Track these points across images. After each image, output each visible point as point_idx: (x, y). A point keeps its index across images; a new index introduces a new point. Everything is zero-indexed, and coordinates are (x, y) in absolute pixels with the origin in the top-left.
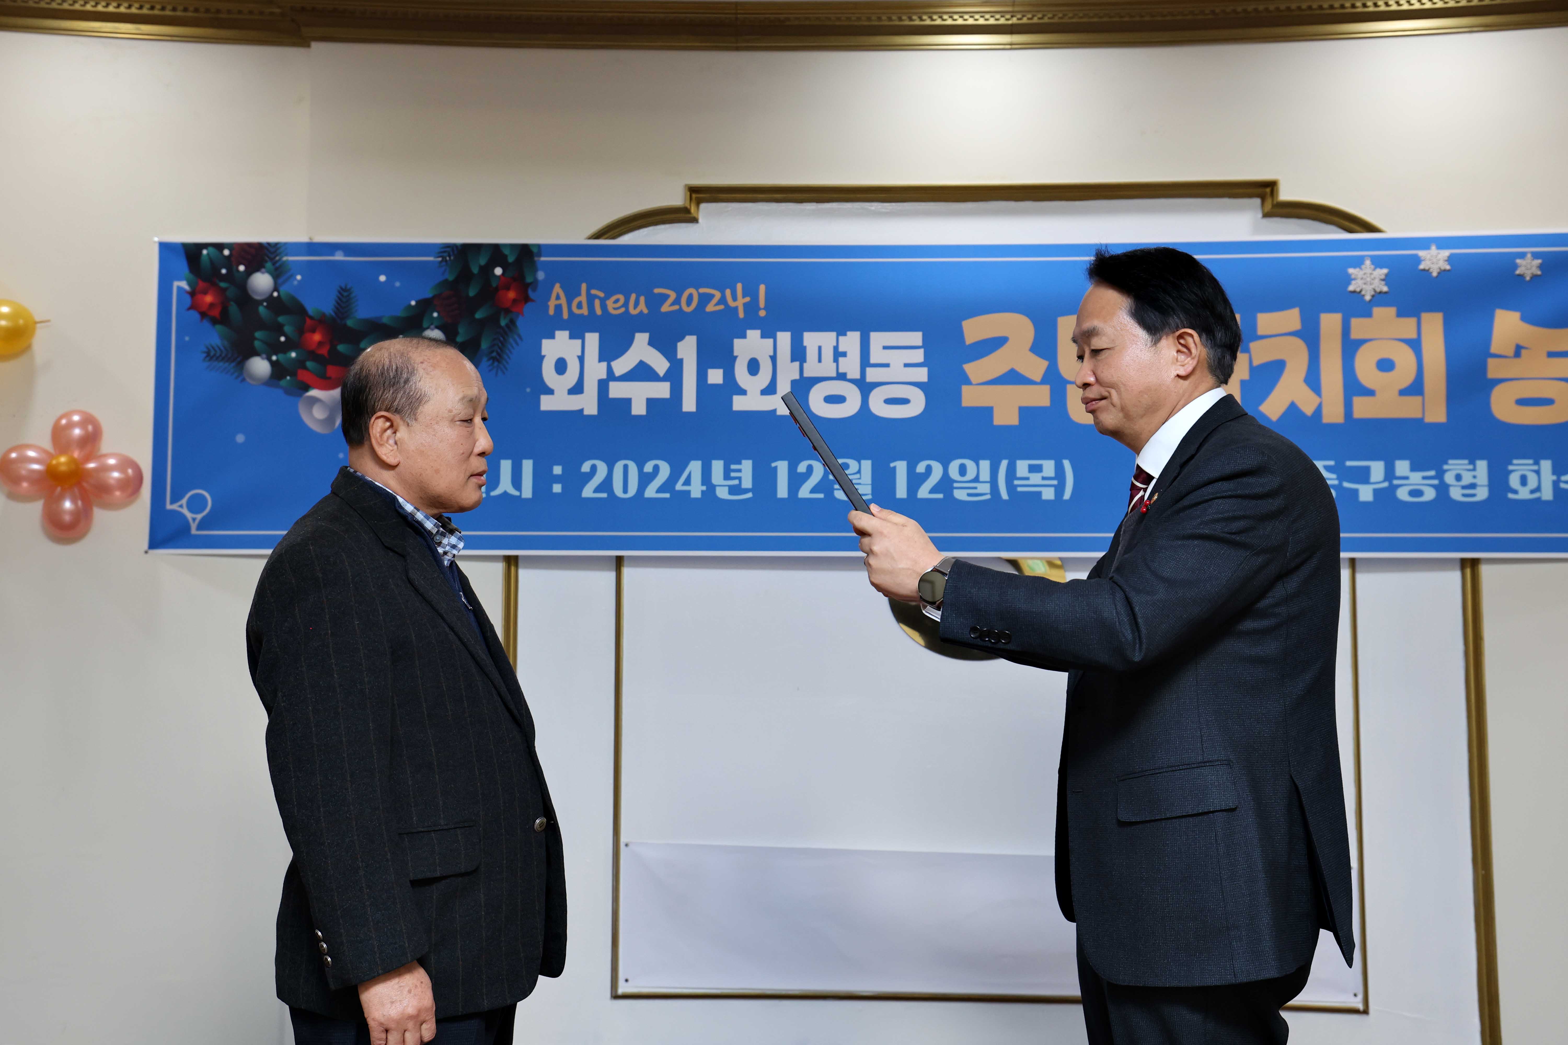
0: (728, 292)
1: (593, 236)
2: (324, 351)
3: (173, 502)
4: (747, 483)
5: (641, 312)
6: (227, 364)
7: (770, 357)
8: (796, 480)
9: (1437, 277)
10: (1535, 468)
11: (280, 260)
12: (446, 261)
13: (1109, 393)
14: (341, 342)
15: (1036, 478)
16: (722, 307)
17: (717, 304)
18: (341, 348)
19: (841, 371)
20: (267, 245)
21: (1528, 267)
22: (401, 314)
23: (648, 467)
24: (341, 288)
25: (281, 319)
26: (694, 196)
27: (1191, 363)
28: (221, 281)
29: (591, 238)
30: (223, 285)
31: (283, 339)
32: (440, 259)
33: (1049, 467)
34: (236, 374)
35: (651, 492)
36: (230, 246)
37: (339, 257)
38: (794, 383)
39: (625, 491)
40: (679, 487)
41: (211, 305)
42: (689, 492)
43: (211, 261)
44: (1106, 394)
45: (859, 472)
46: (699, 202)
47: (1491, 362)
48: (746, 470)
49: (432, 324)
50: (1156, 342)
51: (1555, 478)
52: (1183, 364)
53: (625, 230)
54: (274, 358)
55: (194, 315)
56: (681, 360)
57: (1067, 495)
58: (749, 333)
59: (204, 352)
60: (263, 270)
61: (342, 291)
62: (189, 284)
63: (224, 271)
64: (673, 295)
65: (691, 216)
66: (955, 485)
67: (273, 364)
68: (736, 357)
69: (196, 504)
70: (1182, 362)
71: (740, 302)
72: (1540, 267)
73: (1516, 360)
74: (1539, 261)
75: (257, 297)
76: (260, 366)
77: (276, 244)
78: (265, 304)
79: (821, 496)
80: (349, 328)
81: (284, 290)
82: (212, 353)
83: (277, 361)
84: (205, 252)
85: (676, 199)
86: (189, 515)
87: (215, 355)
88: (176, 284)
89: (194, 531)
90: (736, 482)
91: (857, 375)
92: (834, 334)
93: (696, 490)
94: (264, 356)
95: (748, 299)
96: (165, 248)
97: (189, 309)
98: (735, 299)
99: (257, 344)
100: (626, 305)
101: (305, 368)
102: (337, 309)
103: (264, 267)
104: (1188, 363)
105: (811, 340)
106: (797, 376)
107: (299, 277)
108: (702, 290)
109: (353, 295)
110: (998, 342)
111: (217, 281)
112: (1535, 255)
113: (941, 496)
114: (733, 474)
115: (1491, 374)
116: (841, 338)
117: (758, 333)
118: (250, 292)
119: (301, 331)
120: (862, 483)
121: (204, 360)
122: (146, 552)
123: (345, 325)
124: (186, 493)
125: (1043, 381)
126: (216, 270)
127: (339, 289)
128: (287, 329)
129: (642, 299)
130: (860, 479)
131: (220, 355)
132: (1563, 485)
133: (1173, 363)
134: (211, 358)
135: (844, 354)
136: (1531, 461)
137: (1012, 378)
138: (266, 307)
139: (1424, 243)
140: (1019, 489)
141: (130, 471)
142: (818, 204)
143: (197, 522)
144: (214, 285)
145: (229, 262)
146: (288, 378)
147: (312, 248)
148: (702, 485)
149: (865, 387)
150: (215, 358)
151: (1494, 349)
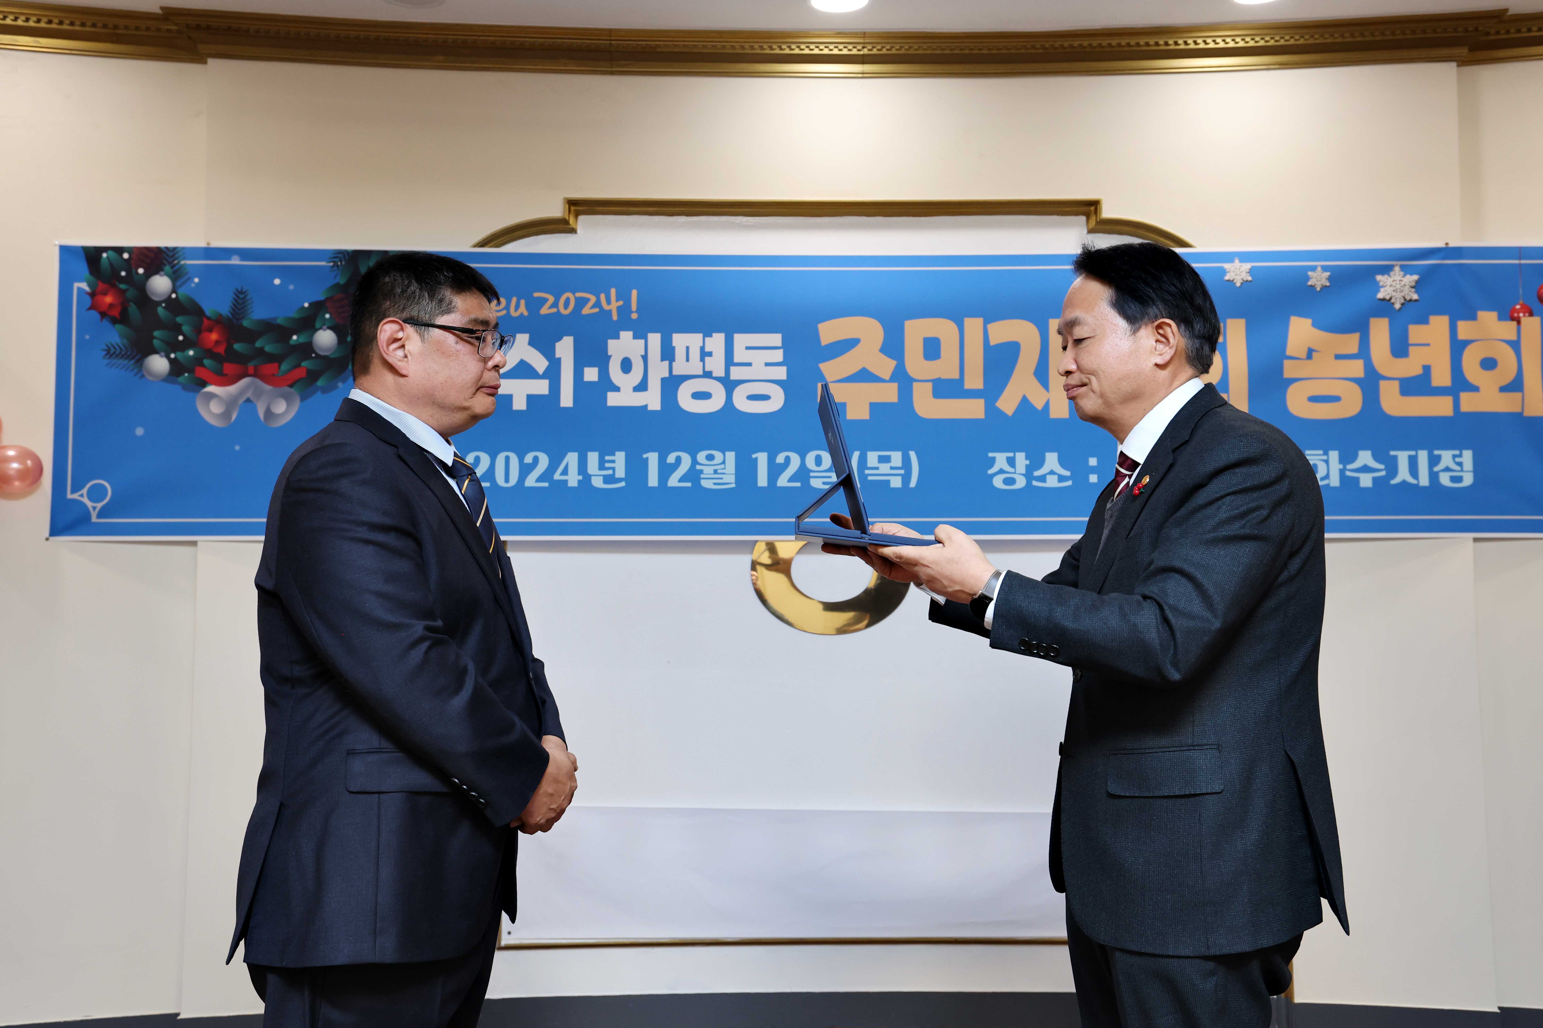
0: (603, 297)
1: (478, 244)
2: (221, 349)
3: (73, 492)
4: (620, 473)
5: (522, 314)
6: (126, 361)
7: (642, 356)
8: (666, 470)
9: (1240, 287)
10: (1325, 457)
11: (178, 263)
12: (338, 266)
13: (1089, 379)
14: (237, 341)
15: (884, 468)
16: (596, 310)
17: (593, 307)
18: (237, 347)
19: (707, 369)
20: (165, 250)
21: (1319, 279)
22: (295, 315)
23: (529, 459)
24: (238, 291)
25: (179, 319)
26: (573, 208)
27: (1169, 352)
28: (121, 283)
29: (475, 246)
30: (123, 286)
31: (181, 338)
32: (332, 264)
33: (897, 458)
34: (136, 370)
35: (531, 481)
36: (130, 250)
37: (235, 261)
38: (663, 380)
39: (507, 480)
40: (557, 476)
41: (111, 305)
42: (566, 481)
43: (111, 264)
44: (1086, 381)
45: (724, 462)
46: (577, 214)
47: (1287, 363)
48: (619, 460)
49: (324, 325)
50: (1135, 332)
51: (1341, 466)
52: (1162, 353)
53: (508, 239)
54: (173, 356)
55: (94, 314)
56: (560, 359)
57: (913, 483)
58: (623, 334)
59: (105, 350)
60: (162, 273)
61: (238, 294)
62: (89, 285)
63: (123, 274)
64: (551, 299)
65: (570, 227)
66: (812, 474)
67: (171, 361)
68: (611, 356)
69: (96, 494)
70: (1161, 351)
71: (614, 306)
72: (1329, 279)
73: (1309, 361)
74: (1328, 274)
75: (156, 299)
76: (159, 364)
77: (175, 249)
78: (163, 305)
79: (689, 484)
80: (245, 328)
81: (183, 292)
82: (112, 351)
83: (175, 358)
84: (105, 255)
85: (557, 211)
86: (89, 504)
87: (114, 353)
88: (76, 285)
89: (94, 519)
90: (610, 472)
91: (721, 373)
92: (700, 336)
93: (573, 479)
94: (163, 354)
95: (621, 303)
96: (66, 251)
97: (90, 309)
98: (609, 302)
99: (156, 342)
100: (507, 307)
101: (203, 365)
102: (233, 309)
103: (162, 270)
104: (1166, 352)
105: (680, 340)
106: (667, 375)
107: (196, 280)
108: (578, 295)
109: (248, 298)
110: (850, 344)
111: (117, 284)
112: (1325, 269)
113: (798, 484)
114: (607, 465)
115: (1287, 374)
116: (707, 339)
117: (630, 334)
118: (149, 294)
119: (198, 331)
120: (726, 473)
121: (104, 357)
122: (47, 539)
123: (241, 324)
124: (87, 483)
125: (892, 379)
126: (115, 272)
127: (235, 291)
128: (185, 328)
129: (523, 302)
130: (724, 469)
131: (120, 353)
132: (1348, 473)
133: (1151, 352)
134: (111, 356)
135: (710, 354)
136: (1321, 452)
137: (864, 376)
138: (164, 308)
139: (1229, 257)
140: (870, 478)
141: (29, 462)
142: (688, 217)
143: (97, 510)
144: (114, 286)
145: (129, 265)
146: (186, 375)
147: (209, 252)
148: (579, 474)
149: (730, 385)
150: (114, 356)
151: (1289, 352)
